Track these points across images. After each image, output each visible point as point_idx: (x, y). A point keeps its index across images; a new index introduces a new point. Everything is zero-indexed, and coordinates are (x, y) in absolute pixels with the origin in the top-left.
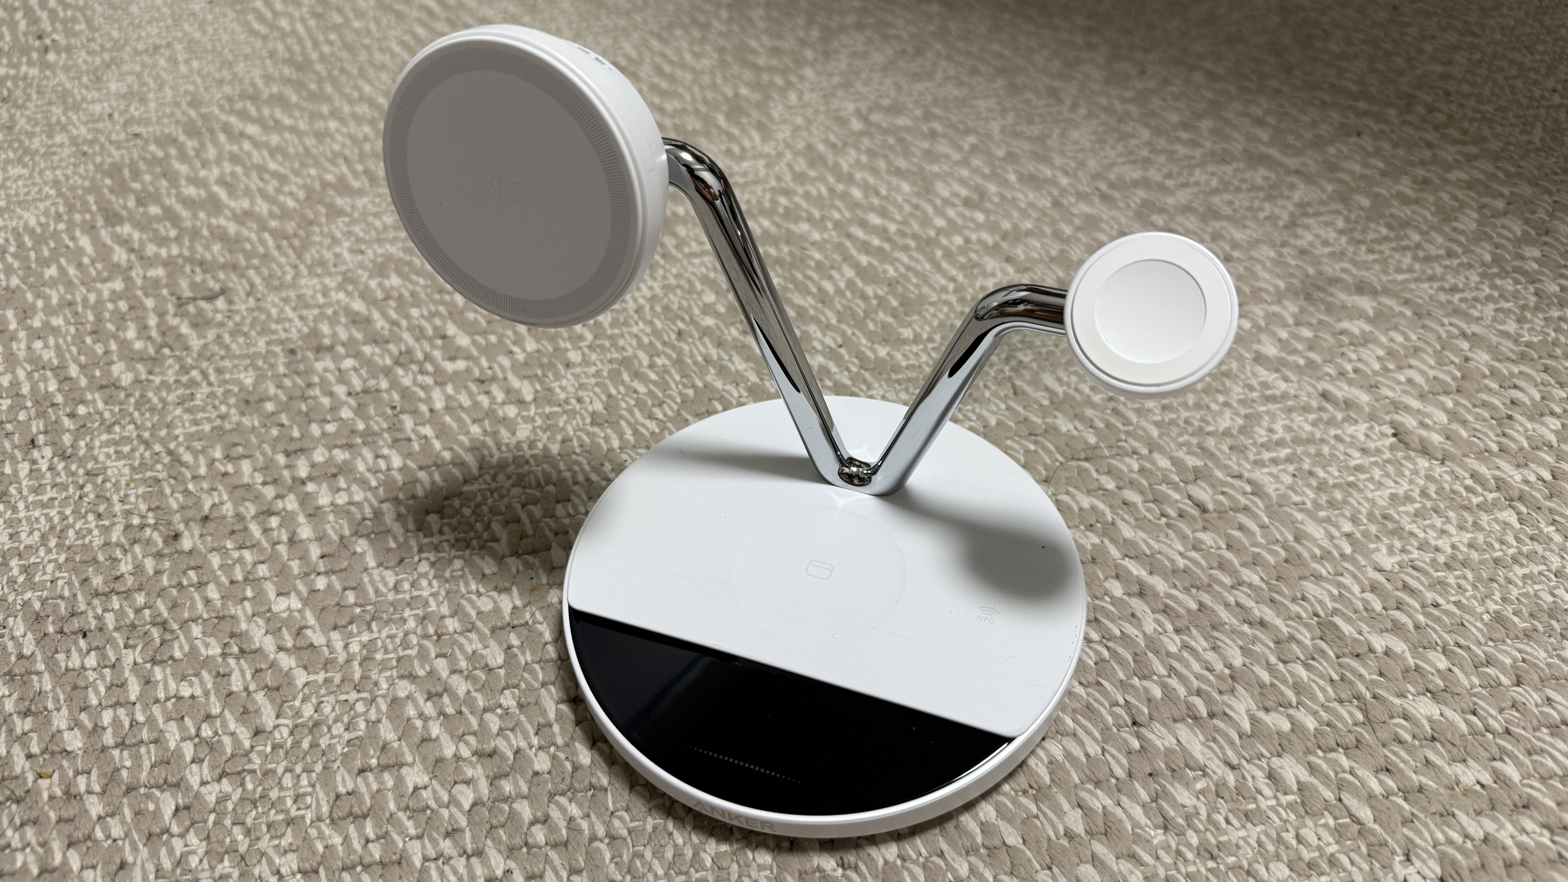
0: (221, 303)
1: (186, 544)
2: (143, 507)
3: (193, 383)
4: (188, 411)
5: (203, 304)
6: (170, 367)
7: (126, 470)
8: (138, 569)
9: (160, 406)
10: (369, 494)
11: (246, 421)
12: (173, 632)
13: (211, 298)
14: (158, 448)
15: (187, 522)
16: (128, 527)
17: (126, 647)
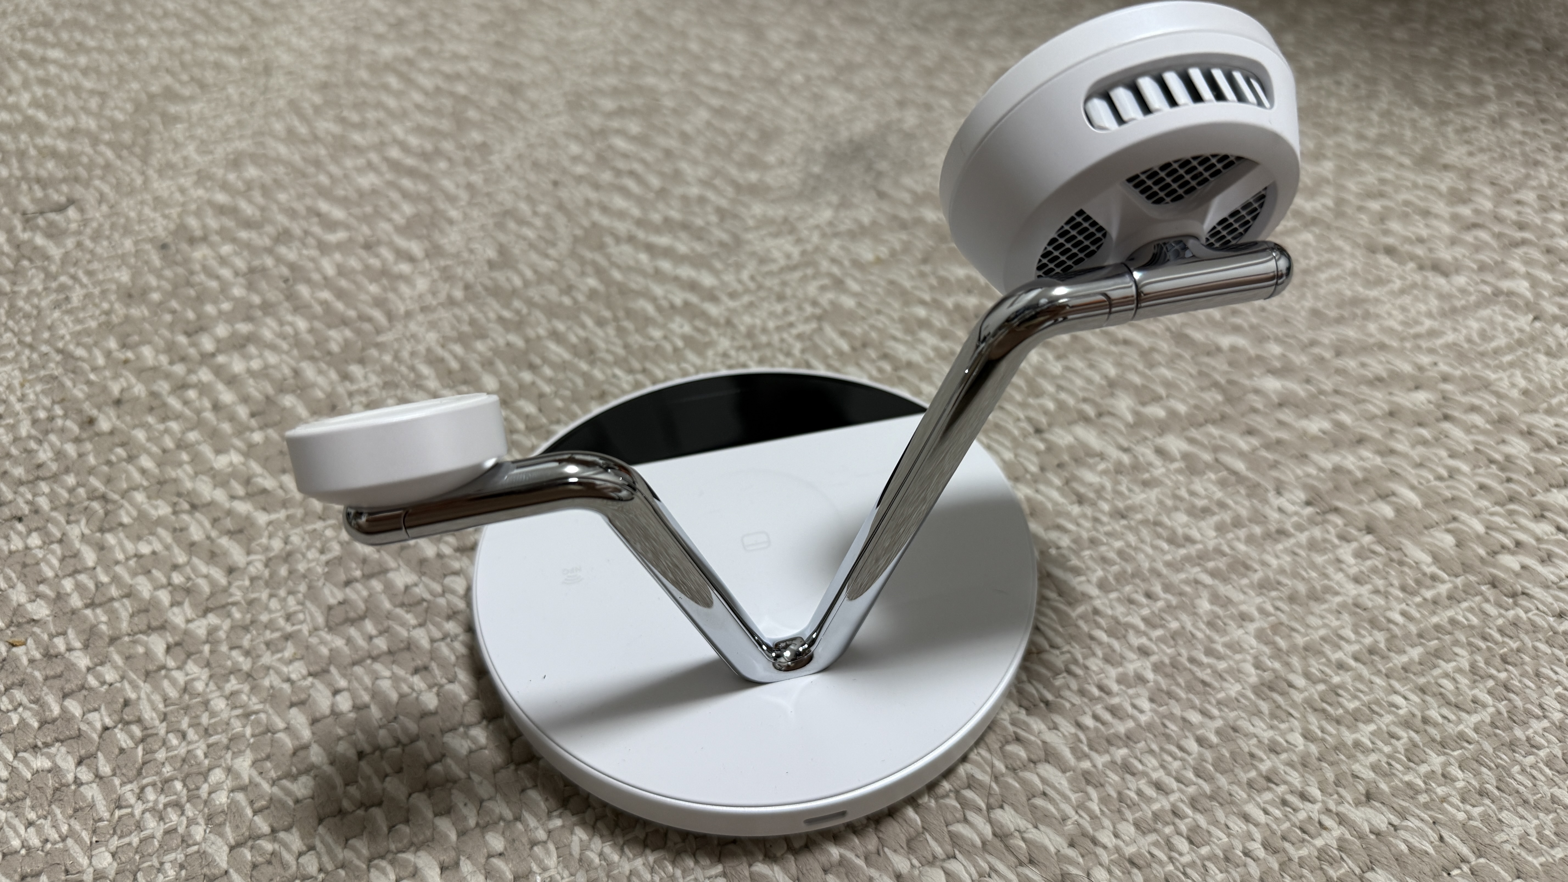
0: (72, 212)
1: (104, 425)
2: (46, 402)
3: (62, 288)
4: (69, 312)
5: (53, 216)
6: (33, 277)
7: (17, 373)
8: (59, 455)
9: (35, 312)
10: (284, 357)
11: (135, 312)
12: (114, 502)
13: (61, 209)
14: (44, 348)
15: (99, 408)
16: (35, 422)
17: (68, 522)
